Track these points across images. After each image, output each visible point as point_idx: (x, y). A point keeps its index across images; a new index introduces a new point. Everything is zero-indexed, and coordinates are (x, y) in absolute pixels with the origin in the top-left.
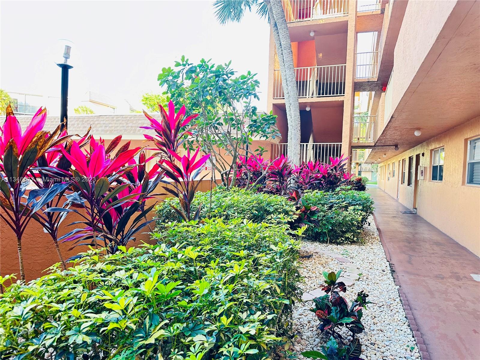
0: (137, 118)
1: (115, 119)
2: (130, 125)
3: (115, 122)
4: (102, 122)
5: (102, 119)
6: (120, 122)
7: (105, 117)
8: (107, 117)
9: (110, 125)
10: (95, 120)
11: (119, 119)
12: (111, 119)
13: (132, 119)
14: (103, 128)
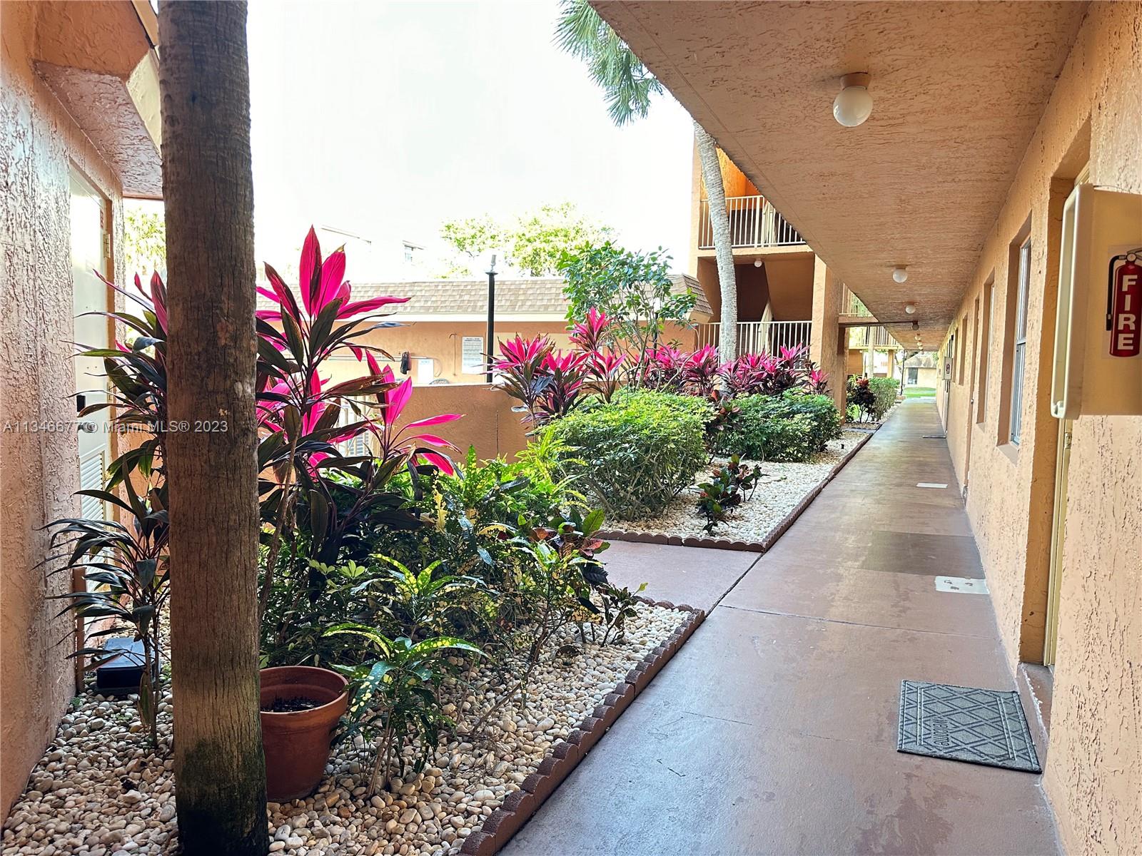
0: (476, 287)
1: (440, 288)
2: (466, 298)
3: (441, 293)
4: (418, 294)
5: (419, 289)
6: (449, 293)
7: (424, 285)
8: (427, 284)
9: (434, 299)
10: (407, 289)
11: (448, 288)
12: (433, 288)
13: (469, 287)
14: (422, 304)
